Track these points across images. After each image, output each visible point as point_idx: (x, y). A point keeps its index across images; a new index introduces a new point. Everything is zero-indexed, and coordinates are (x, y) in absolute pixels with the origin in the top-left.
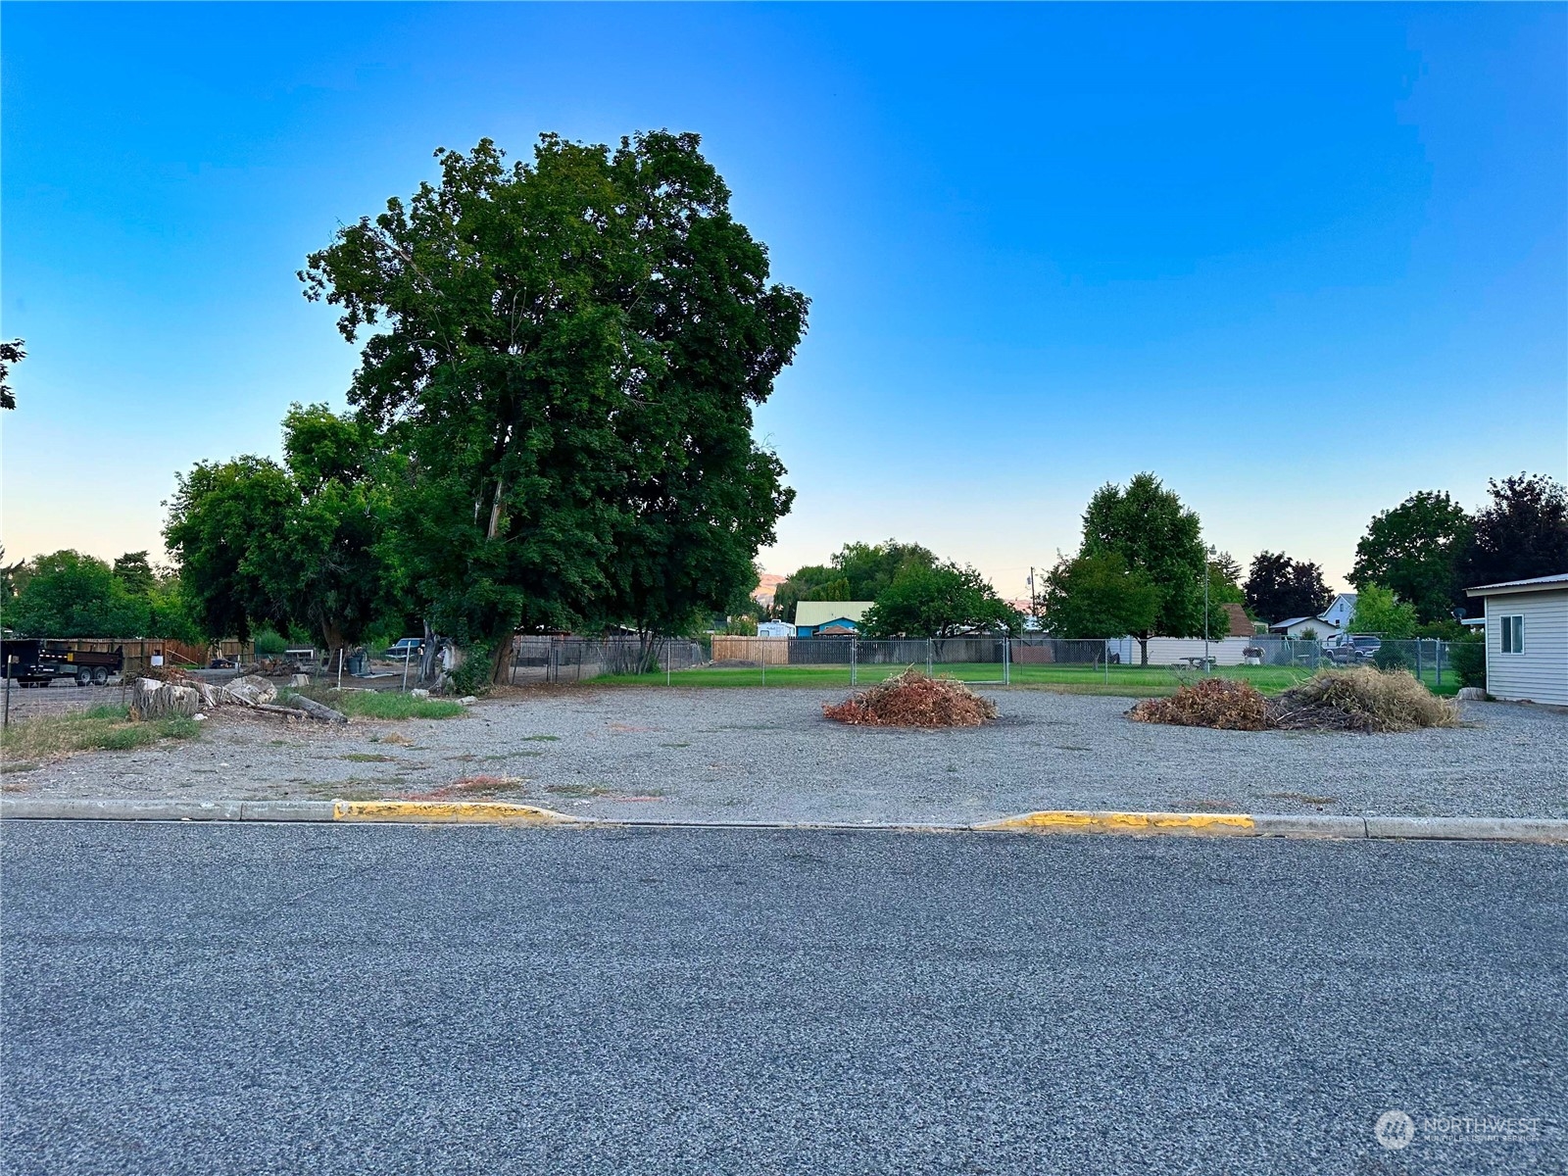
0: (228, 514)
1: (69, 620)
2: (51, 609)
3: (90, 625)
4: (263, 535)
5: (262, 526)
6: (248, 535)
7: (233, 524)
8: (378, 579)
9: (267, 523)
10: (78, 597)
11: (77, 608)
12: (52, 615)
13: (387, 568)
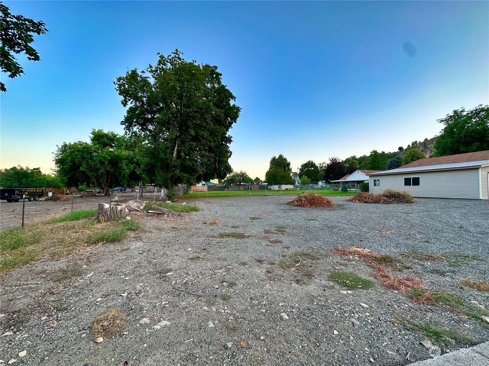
0: (77, 155)
1: (21, 184)
2: (15, 180)
3: (28, 185)
4: (88, 161)
5: (87, 159)
6: (82, 161)
7: (78, 158)
8: (121, 172)
9: (89, 158)
10: (24, 177)
11: (24, 180)
12: (15, 182)
13: (123, 170)
